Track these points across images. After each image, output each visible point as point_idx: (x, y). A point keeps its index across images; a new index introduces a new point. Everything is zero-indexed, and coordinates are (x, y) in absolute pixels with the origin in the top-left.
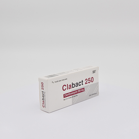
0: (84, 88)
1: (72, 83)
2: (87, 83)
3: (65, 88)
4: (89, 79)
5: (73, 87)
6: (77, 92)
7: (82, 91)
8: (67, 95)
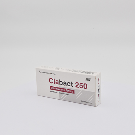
0: (74, 91)
1: (60, 80)
2: (78, 87)
3: (51, 81)
4: (81, 84)
5: (60, 84)
6: (65, 90)
7: (72, 93)
8: (54, 88)
